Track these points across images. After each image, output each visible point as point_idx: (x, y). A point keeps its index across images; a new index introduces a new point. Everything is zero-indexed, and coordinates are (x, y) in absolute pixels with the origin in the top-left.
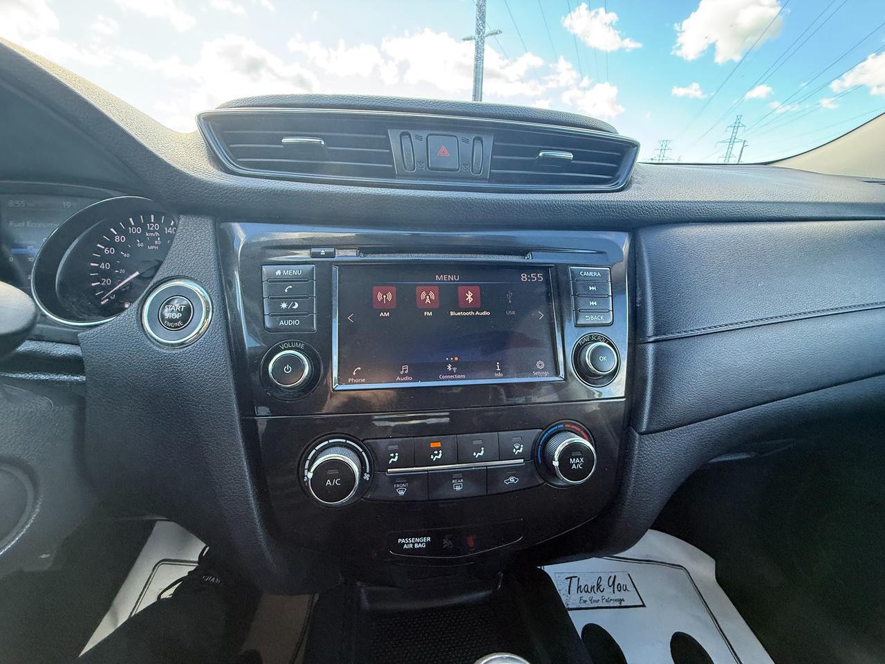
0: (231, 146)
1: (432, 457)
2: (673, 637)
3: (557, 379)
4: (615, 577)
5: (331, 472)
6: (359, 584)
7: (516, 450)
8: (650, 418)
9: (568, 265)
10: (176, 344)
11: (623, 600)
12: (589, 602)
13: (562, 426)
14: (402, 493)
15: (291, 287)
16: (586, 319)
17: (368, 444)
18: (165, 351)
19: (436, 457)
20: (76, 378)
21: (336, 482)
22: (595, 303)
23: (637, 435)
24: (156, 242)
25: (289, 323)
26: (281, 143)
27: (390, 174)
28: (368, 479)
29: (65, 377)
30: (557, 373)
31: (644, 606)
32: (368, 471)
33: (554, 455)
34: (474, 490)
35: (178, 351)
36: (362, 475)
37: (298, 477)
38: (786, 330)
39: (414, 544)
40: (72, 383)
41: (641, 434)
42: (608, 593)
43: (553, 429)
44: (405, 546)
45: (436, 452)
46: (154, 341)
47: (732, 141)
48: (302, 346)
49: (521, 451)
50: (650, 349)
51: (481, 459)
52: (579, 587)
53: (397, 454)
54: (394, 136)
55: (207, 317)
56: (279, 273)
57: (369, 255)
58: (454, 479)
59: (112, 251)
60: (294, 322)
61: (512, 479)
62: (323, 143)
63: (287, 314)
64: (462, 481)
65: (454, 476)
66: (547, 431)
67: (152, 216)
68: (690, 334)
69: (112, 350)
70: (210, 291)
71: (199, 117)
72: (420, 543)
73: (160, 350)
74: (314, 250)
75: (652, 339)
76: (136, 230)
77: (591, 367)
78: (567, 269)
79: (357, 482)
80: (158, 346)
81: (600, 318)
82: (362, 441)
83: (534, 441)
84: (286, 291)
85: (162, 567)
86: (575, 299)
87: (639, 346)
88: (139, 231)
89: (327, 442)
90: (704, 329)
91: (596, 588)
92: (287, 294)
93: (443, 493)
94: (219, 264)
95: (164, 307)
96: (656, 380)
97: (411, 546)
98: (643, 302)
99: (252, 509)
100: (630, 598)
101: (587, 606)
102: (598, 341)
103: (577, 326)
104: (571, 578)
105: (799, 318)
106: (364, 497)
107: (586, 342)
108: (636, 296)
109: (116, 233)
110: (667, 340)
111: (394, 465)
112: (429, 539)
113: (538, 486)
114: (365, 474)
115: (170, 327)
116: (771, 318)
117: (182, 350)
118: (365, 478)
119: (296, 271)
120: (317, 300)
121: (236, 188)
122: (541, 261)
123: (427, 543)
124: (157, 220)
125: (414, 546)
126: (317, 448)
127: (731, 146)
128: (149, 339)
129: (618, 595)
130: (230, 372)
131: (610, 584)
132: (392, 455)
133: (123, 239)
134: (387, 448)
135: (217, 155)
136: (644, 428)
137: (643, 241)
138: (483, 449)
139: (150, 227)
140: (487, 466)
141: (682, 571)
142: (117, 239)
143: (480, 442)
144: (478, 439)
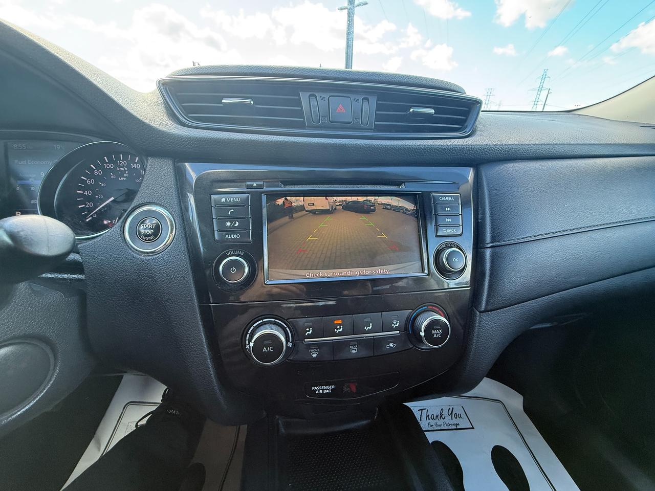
0: (183, 105)
1: (336, 330)
2: (493, 449)
3: (423, 274)
4: (453, 408)
5: (266, 342)
6: (277, 417)
7: (394, 325)
8: (487, 301)
9: (431, 192)
10: (150, 252)
11: (458, 424)
12: (434, 426)
13: (426, 307)
14: (314, 356)
15: (233, 210)
16: (443, 231)
17: (291, 321)
18: (142, 258)
19: (339, 330)
20: (74, 276)
21: (270, 349)
22: (450, 220)
23: (478, 313)
24: (125, 175)
25: (233, 236)
26: (221, 103)
27: (301, 125)
28: (291, 346)
29: (66, 275)
30: (423, 271)
31: (473, 428)
32: (290, 341)
33: (421, 328)
34: (364, 353)
35: (152, 257)
36: (287, 344)
37: (242, 345)
38: (584, 238)
39: (323, 390)
40: (71, 280)
41: (480, 312)
42: (448, 419)
43: (420, 309)
44: (317, 392)
45: (338, 327)
46: (134, 250)
47: (540, 89)
48: (242, 253)
49: (397, 325)
50: (488, 252)
51: (369, 332)
52: (428, 416)
53: (311, 329)
54: (304, 97)
55: (172, 232)
56: (223, 200)
57: (287, 186)
58: (351, 346)
59: (93, 182)
60: (236, 236)
61: (391, 345)
62: (252, 103)
63: (232, 230)
64: (356, 346)
65: (352, 343)
66: (415, 312)
67: (121, 155)
68: (517, 241)
69: (104, 257)
70: (173, 213)
71: (159, 82)
72: (327, 389)
73: (139, 256)
74: (248, 183)
75: (489, 245)
76: (110, 166)
77: (447, 265)
78: (430, 195)
79: (284, 349)
80: (137, 254)
81: (453, 230)
82: (287, 320)
83: (407, 319)
84: (229, 213)
85: (130, 407)
86: (436, 217)
87: (480, 250)
88: (112, 166)
89: (261, 321)
90: (526, 238)
91: (439, 417)
92: (229, 215)
93: (344, 355)
94: (178, 194)
95: (140, 225)
96: (491, 274)
97: (321, 391)
98: (484, 218)
99: (209, 368)
100: (463, 423)
101: (433, 429)
102: (451, 247)
103: (437, 236)
104: (422, 410)
105: (593, 229)
106: (289, 358)
107: (443, 248)
108: (478, 214)
109: (95, 168)
110: (499, 246)
111: (309, 337)
112: (333, 387)
113: (409, 349)
114: (289, 343)
115: (145, 240)
116: (574, 229)
117: (155, 257)
118: (288, 345)
119: (235, 198)
120: (252, 220)
121: (190, 138)
122: (412, 190)
123: (332, 389)
124: (125, 159)
125: (323, 392)
126: (255, 325)
127: (539, 93)
128: (130, 249)
129: (455, 421)
130: (190, 272)
131: (450, 413)
132: (308, 329)
133: (100, 173)
134: (304, 325)
135: (173, 111)
136: (483, 308)
137: (483, 174)
138: (371, 324)
139: (120, 163)
140: (374, 336)
141: (500, 404)
142: (96, 172)
143: (369, 320)
144: (367, 317)
